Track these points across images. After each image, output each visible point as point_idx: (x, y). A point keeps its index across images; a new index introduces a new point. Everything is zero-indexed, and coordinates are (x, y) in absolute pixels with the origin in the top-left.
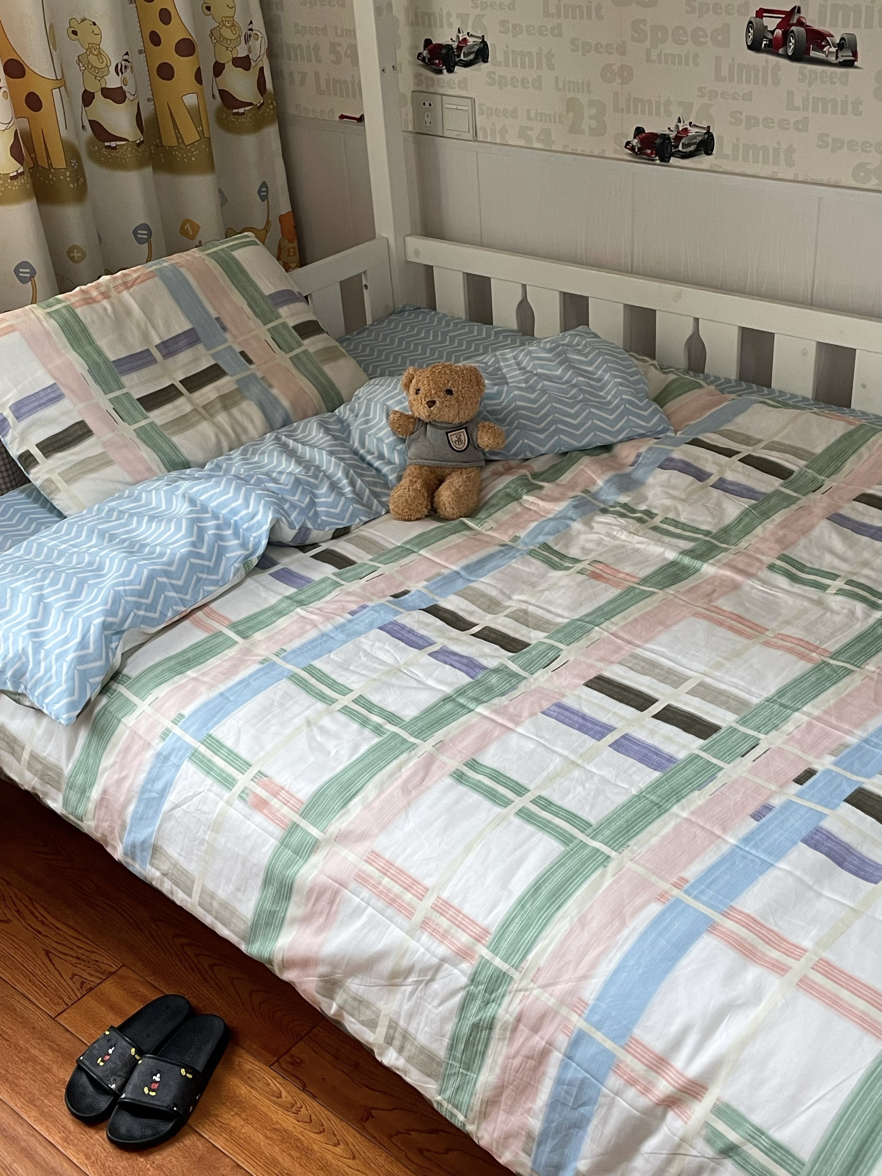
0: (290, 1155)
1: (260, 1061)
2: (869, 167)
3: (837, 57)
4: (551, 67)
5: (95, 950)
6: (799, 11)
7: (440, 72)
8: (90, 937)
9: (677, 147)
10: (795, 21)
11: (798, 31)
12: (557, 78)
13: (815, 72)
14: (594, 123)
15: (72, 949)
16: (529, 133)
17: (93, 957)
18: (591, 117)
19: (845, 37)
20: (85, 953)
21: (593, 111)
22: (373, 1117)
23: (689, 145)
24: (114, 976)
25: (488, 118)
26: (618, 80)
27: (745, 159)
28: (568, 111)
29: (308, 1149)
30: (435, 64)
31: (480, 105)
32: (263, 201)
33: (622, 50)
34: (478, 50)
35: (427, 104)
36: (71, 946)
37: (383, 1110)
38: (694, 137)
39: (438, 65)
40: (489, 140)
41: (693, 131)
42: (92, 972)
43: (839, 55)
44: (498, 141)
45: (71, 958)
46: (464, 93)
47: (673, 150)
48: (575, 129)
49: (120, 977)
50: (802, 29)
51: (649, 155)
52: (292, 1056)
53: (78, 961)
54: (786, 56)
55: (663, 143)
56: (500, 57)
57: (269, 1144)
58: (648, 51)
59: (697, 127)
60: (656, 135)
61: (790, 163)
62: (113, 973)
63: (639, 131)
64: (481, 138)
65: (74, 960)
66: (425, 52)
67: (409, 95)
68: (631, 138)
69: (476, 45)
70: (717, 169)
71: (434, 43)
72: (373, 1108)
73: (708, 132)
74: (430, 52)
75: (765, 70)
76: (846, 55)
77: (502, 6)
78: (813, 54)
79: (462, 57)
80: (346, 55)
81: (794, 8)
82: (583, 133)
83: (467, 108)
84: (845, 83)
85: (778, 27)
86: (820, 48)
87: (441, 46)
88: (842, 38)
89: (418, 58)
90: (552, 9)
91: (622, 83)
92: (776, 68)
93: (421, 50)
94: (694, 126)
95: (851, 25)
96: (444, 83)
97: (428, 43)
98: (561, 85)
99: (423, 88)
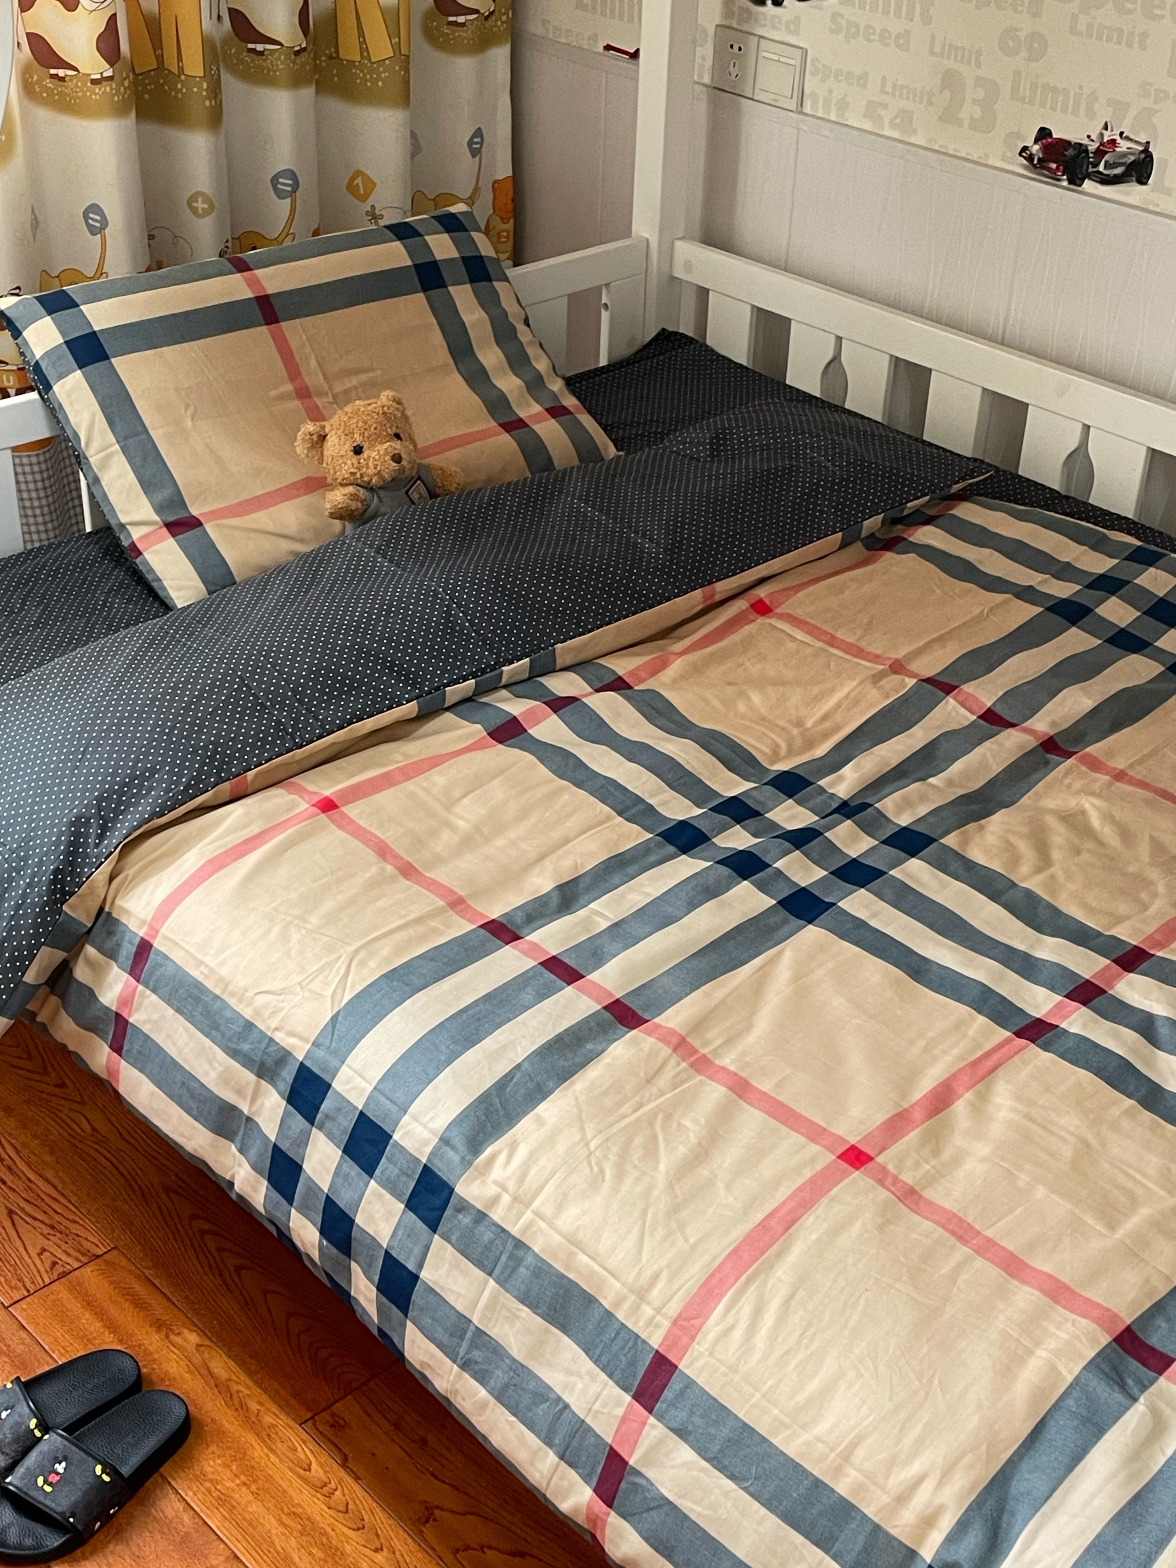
0: (310, 1554)
1: (288, 1415)
4: (927, 20)
5: (78, 1219)
7: (762, 3)
8: (74, 1199)
9: (1096, 165)
12: (933, 37)
15: (45, 1213)
16: (881, 112)
17: (75, 1229)
18: (974, 101)
20: (64, 1222)
21: (980, 94)
22: (435, 1520)
23: (1115, 165)
24: (98, 1260)
25: (822, 81)
26: (1024, 54)
28: (942, 89)
29: (337, 1549)
31: (812, 60)
32: (474, 156)
35: (736, 47)
36: (46, 1208)
37: (452, 1511)
38: (1124, 155)
40: (819, 115)
41: (1123, 146)
42: (71, 1251)
44: (833, 117)
45: (41, 1225)
46: (793, 40)
47: (1091, 170)
48: (949, 117)
49: (107, 1263)
51: (1054, 172)
52: (333, 1415)
53: (52, 1232)
55: (1077, 156)
57: (283, 1534)
59: (1131, 140)
60: (1068, 143)
62: (98, 1257)
63: (1044, 134)
64: (807, 108)
65: (46, 1230)
67: (711, 31)
68: (1029, 142)
70: (1151, 207)
72: (437, 1507)
73: (1146, 151)
82: (960, 123)
83: (794, 62)
91: (1029, 59)
94: (1127, 138)
96: (765, 19)
98: (938, 48)
99: (733, 23)
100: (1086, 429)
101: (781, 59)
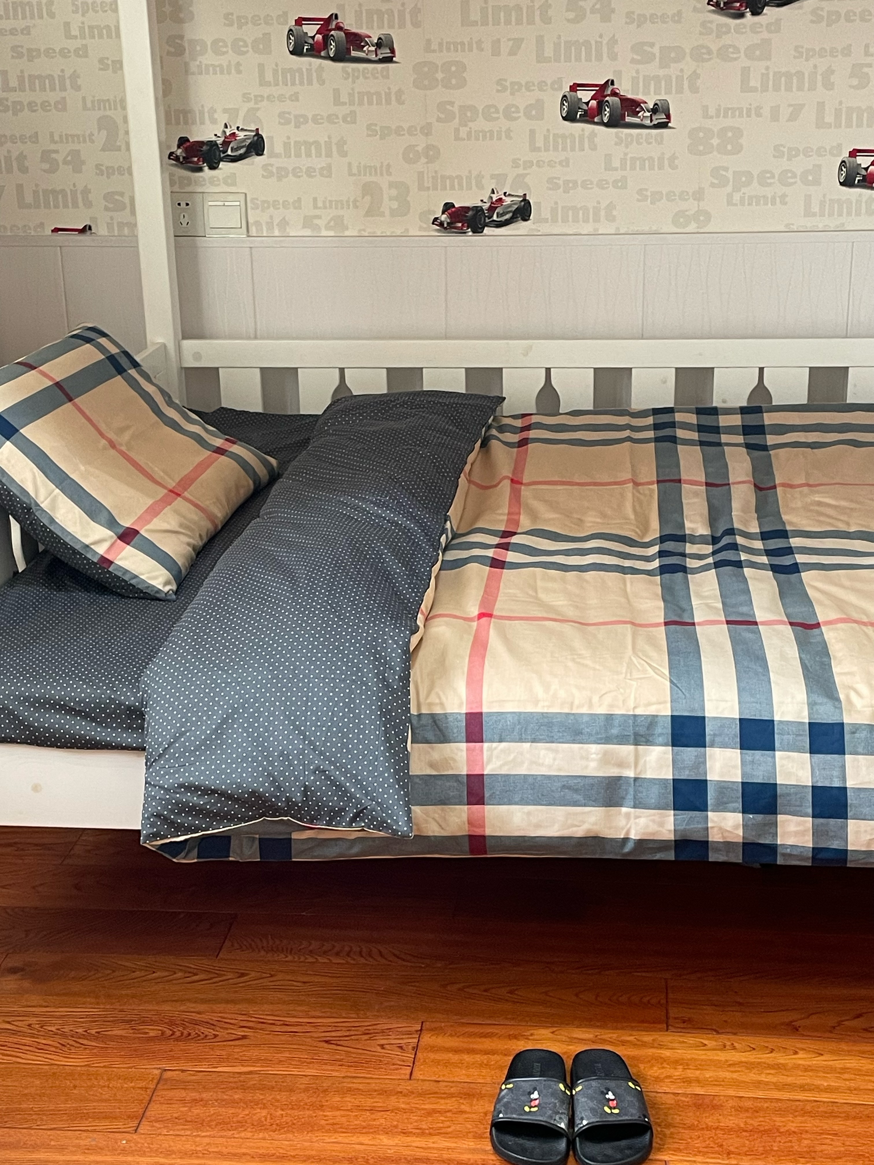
2: (687, 213)
3: (651, 121)
6: (613, 83)
7: (200, 170)
9: (492, 216)
10: (609, 93)
11: (613, 102)
12: (350, 164)
13: (631, 135)
14: (395, 205)
15: (350, 1030)
18: (391, 199)
19: (658, 102)
21: (394, 192)
26: (423, 160)
27: (565, 220)
30: (193, 162)
31: (252, 199)
33: (427, 131)
34: (251, 143)
35: (183, 205)
38: (510, 206)
39: (197, 163)
40: (265, 234)
41: (508, 200)
42: (398, 1037)
43: (654, 118)
44: (277, 233)
47: (487, 220)
48: (373, 212)
50: (617, 99)
53: (370, 1036)
54: (602, 123)
55: (475, 215)
56: (279, 148)
58: (457, 130)
59: (513, 196)
60: (468, 209)
61: (611, 218)
63: (448, 207)
64: (253, 233)
65: (365, 1037)
66: (180, 151)
68: (438, 214)
69: (248, 139)
71: (191, 140)
73: (525, 200)
74: (186, 150)
75: (581, 137)
76: (661, 118)
77: (281, 98)
78: (628, 119)
79: (229, 152)
80: (65, 162)
81: (608, 81)
82: (382, 215)
83: (238, 203)
84: (661, 143)
85: (593, 98)
86: (635, 114)
87: (202, 143)
88: (656, 104)
89: (169, 158)
90: (344, 98)
91: (427, 163)
92: (593, 134)
93: (174, 148)
94: (509, 195)
95: (663, 92)
96: (204, 180)
97: (183, 141)
98: (355, 171)
99: (176, 189)
100: (548, 370)
101: (226, 204)
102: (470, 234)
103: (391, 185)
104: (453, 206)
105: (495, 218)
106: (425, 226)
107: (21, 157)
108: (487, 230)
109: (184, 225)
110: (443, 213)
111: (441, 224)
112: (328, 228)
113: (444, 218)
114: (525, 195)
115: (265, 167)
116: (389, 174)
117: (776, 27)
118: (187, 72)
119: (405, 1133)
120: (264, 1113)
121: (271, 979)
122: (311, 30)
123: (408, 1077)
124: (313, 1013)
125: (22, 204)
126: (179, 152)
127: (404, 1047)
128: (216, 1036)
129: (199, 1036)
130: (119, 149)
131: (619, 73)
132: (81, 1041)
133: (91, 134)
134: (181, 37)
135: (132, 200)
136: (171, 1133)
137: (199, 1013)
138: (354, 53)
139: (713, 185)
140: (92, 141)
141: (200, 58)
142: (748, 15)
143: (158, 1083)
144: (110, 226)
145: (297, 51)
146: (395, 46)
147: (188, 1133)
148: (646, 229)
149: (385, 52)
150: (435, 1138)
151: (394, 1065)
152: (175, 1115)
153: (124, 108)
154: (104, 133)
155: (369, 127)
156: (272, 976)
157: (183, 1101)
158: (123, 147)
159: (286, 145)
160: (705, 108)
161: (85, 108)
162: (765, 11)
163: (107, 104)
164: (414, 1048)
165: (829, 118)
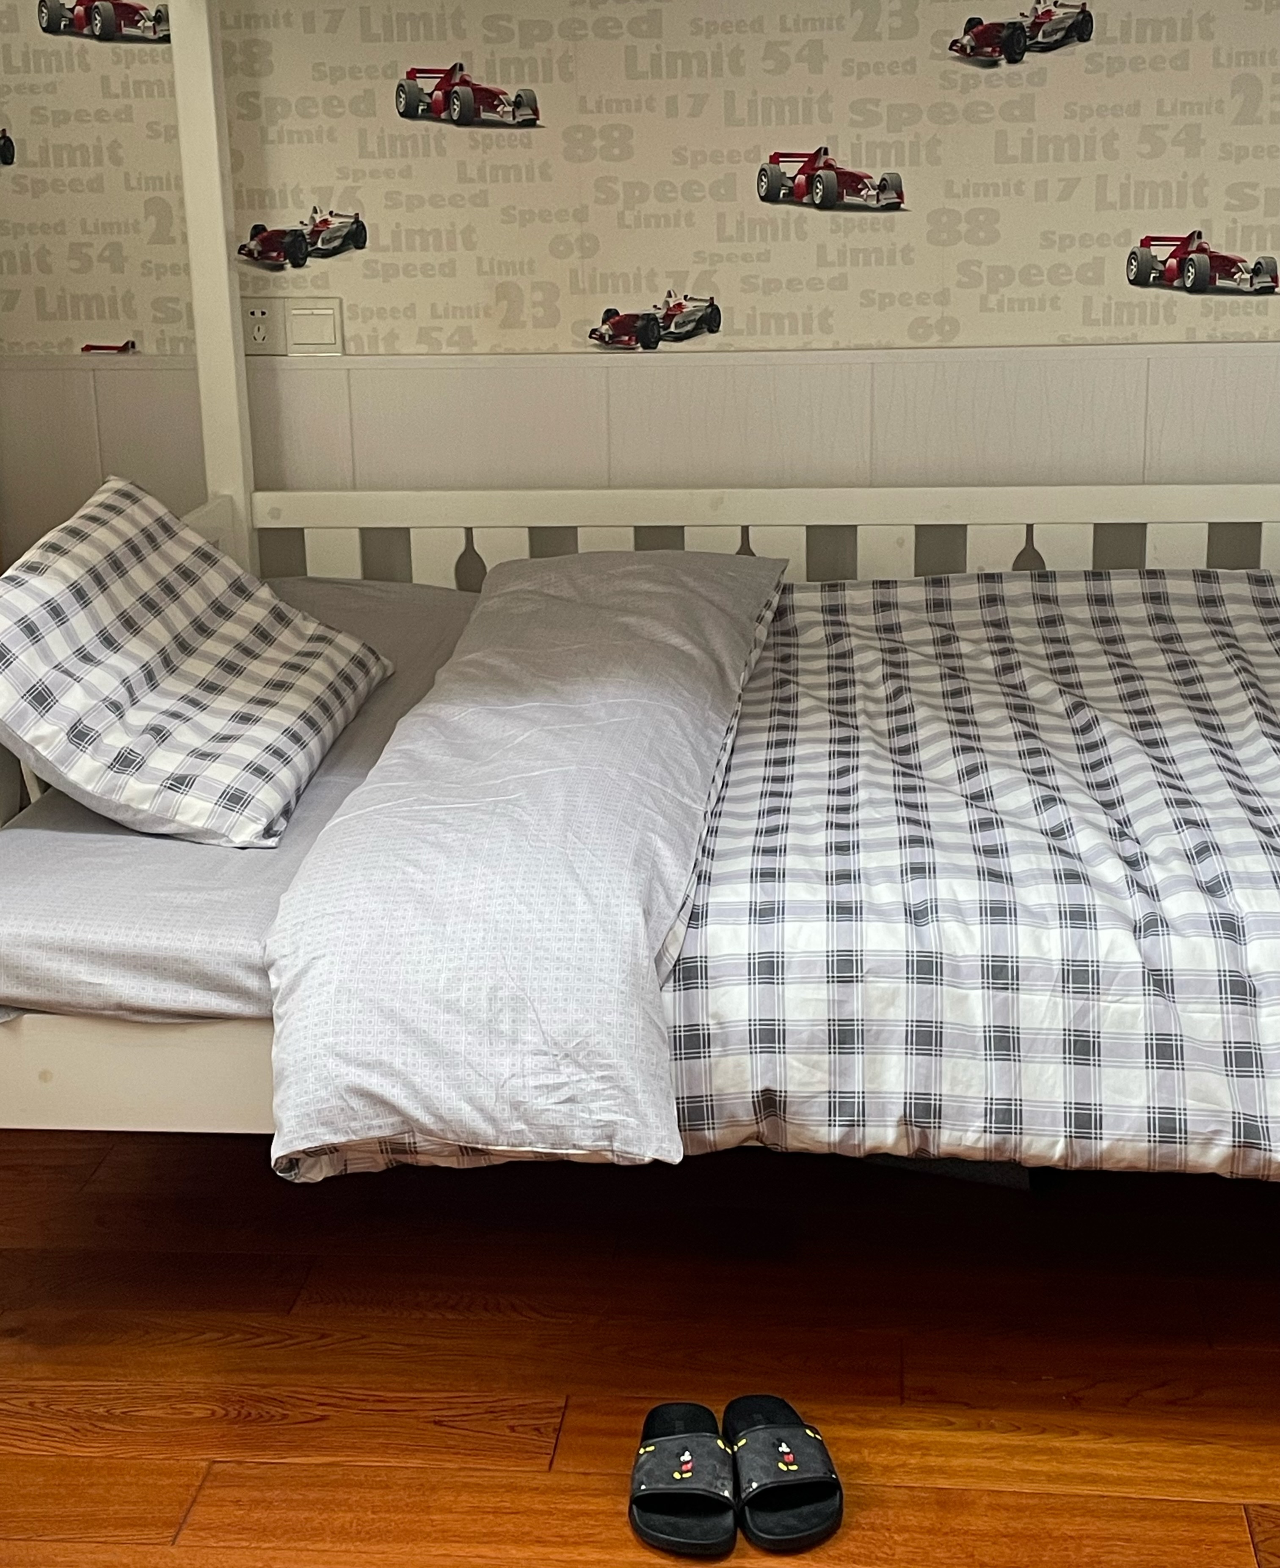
2: (929, 322)
3: (878, 201)
4: (470, 245)
5: (502, 1397)
6: (826, 152)
7: (281, 268)
9: (669, 327)
10: (821, 165)
11: (827, 176)
13: (852, 220)
14: (540, 312)
16: (434, 335)
18: (535, 304)
19: (886, 177)
21: (539, 296)
23: (684, 324)
24: (571, 1410)
25: (364, 322)
26: (577, 254)
27: (766, 331)
28: (498, 300)
30: (272, 258)
31: (349, 306)
33: (581, 215)
34: (348, 233)
35: (258, 314)
39: (276, 259)
40: (367, 351)
42: (535, 1416)
43: (881, 197)
44: (382, 350)
46: (322, 293)
47: (663, 333)
48: (510, 322)
50: (832, 173)
54: (812, 205)
56: (385, 240)
58: (621, 215)
59: (696, 300)
60: (636, 317)
61: (826, 329)
63: (610, 314)
64: (351, 351)
66: (254, 243)
68: (598, 324)
69: (345, 227)
70: (726, 348)
71: (269, 229)
74: (263, 242)
75: (786, 222)
76: (890, 197)
77: (388, 173)
78: (848, 199)
79: (319, 245)
80: (101, 258)
81: (820, 149)
82: (523, 325)
83: (331, 312)
84: (892, 229)
85: (801, 172)
86: (857, 192)
87: (282, 233)
88: (883, 179)
89: (239, 253)
90: (472, 172)
91: (582, 257)
92: (801, 219)
93: (246, 240)
94: (692, 299)
95: (893, 163)
96: (287, 282)
97: (258, 230)
98: (486, 267)
99: (249, 293)
100: (745, 530)
101: (316, 312)
102: (641, 350)
103: (536, 286)
104: (616, 313)
105: (672, 329)
106: (579, 340)
107: (43, 253)
108: (661, 345)
109: (260, 341)
110: (604, 322)
111: (601, 338)
112: (449, 344)
113: (605, 328)
114: (712, 299)
115: (367, 263)
116: (532, 271)
117: (1039, 77)
118: (264, 139)
119: (539, 1541)
120: (349, 1516)
121: (364, 1341)
122: (427, 85)
123: (547, 1468)
124: (418, 1386)
125: (44, 315)
126: (253, 245)
127: (542, 1430)
128: (285, 1416)
129: (262, 1416)
130: (173, 241)
131: (834, 139)
132: (99, 1424)
133: (137, 222)
134: (256, 95)
135: (190, 307)
136: (222, 1544)
137: (263, 1386)
138: (485, 115)
139: (960, 284)
140: (137, 231)
141: (281, 122)
142: (1003, 62)
143: (204, 1480)
144: (160, 342)
145: (409, 113)
146: (539, 106)
147: (244, 1544)
148: (873, 342)
149: (525, 114)
150: (583, 1549)
151: (527, 1452)
152: (227, 1521)
153: (179, 187)
154: (153, 219)
155: (505, 211)
156: (363, 1337)
157: (237, 1502)
158: (179, 239)
159: (396, 235)
160: (949, 185)
161: (129, 188)
162: (1025, 58)
163: (157, 182)
164: (555, 1430)
165: (1113, 196)
